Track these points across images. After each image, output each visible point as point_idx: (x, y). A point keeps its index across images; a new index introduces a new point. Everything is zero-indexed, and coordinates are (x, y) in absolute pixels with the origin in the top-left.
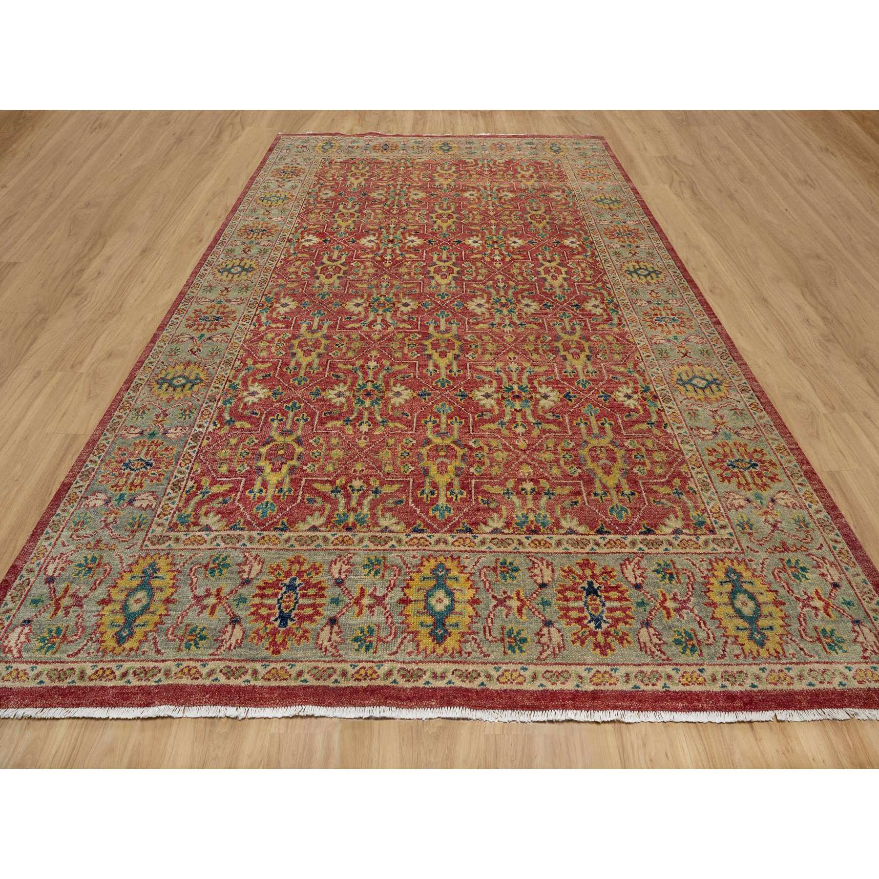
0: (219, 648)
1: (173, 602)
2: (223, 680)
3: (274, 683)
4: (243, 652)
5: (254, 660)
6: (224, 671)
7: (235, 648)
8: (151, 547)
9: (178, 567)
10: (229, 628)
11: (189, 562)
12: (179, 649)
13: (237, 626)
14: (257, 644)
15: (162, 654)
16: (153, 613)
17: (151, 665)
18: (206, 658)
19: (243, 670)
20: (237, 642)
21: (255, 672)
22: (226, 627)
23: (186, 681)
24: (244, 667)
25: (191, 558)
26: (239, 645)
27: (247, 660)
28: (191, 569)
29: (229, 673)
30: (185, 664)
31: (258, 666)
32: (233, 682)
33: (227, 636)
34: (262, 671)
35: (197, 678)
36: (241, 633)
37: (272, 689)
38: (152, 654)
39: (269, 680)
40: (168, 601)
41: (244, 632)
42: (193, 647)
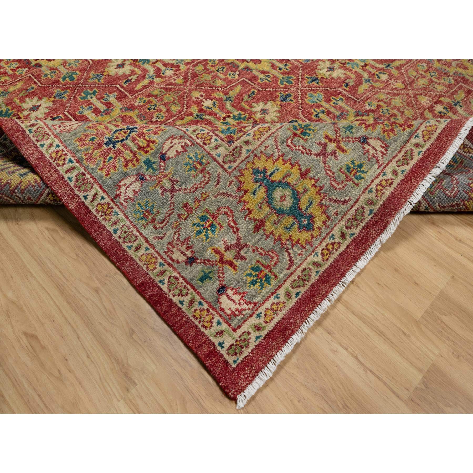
0: (377, 161)
1: (308, 171)
2: (407, 168)
3: (434, 137)
4: (395, 146)
5: (407, 142)
6: (399, 164)
7: (386, 150)
8: (235, 165)
9: (276, 154)
10: (367, 147)
11: (279, 144)
12: (357, 185)
13: (370, 141)
14: (395, 135)
15: (350, 200)
16: (306, 190)
17: (352, 212)
18: (379, 171)
19: (409, 152)
20: (383, 147)
21: (417, 145)
22: (364, 148)
23: (388, 192)
24: (407, 151)
25: (276, 142)
26: (386, 147)
27: (403, 147)
28: (288, 146)
29: (405, 161)
30: (373, 186)
31: (413, 141)
32: (413, 163)
33: (372, 151)
34: (420, 140)
35: (392, 183)
36: (378, 141)
37: (438, 139)
38: (343, 208)
39: (430, 138)
40: (303, 175)
41: (378, 139)
42: (363, 175)
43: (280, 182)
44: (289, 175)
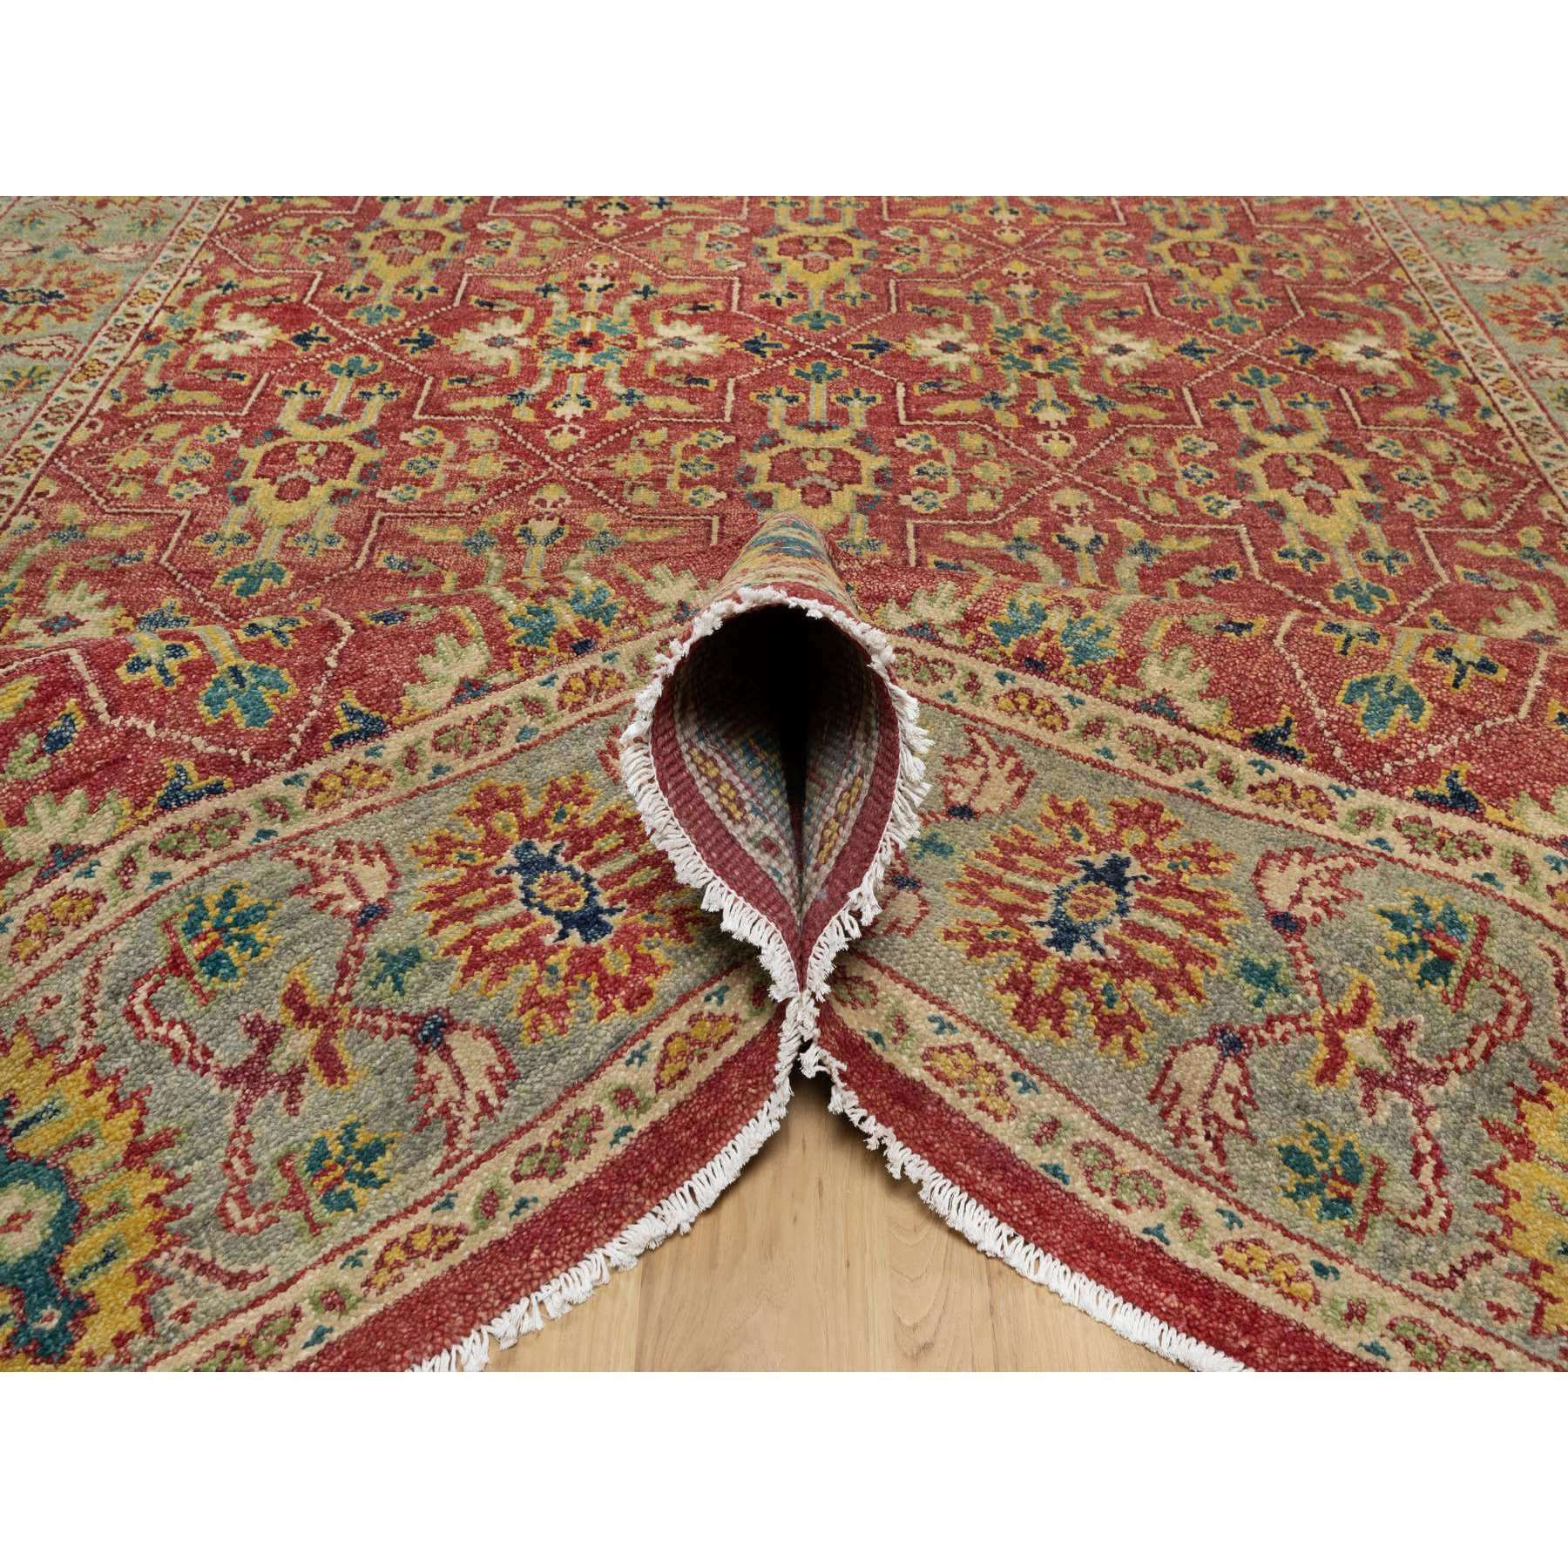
0: (452, 1135)
1: (163, 1141)
2: (545, 1191)
3: (704, 1071)
4: (542, 1081)
5: (591, 1075)
6: (526, 1169)
7: (502, 1094)
9: (75, 1043)
10: (434, 1064)
11: (100, 999)
12: (315, 1228)
13: (454, 1040)
14: (563, 1029)
15: (262, 1275)
16: (113, 1210)
18: (433, 1185)
19: (584, 1121)
20: (492, 1075)
21: (625, 1097)
22: (420, 1069)
23: (421, 1275)
24: (578, 1113)
25: (93, 984)
26: (508, 1076)
27: (571, 1091)
28: (131, 1015)
30: (376, 1244)
31: (618, 1074)
32: (577, 1172)
33: (446, 1089)
34: (641, 1075)
35: (454, 1245)
36: (486, 1044)
37: (712, 1084)
38: (221, 1297)
39: (682, 1074)
40: (140, 1151)
41: (491, 1036)
42: (359, 1194)
43: (41, 1162)
44: (82, 1142)
